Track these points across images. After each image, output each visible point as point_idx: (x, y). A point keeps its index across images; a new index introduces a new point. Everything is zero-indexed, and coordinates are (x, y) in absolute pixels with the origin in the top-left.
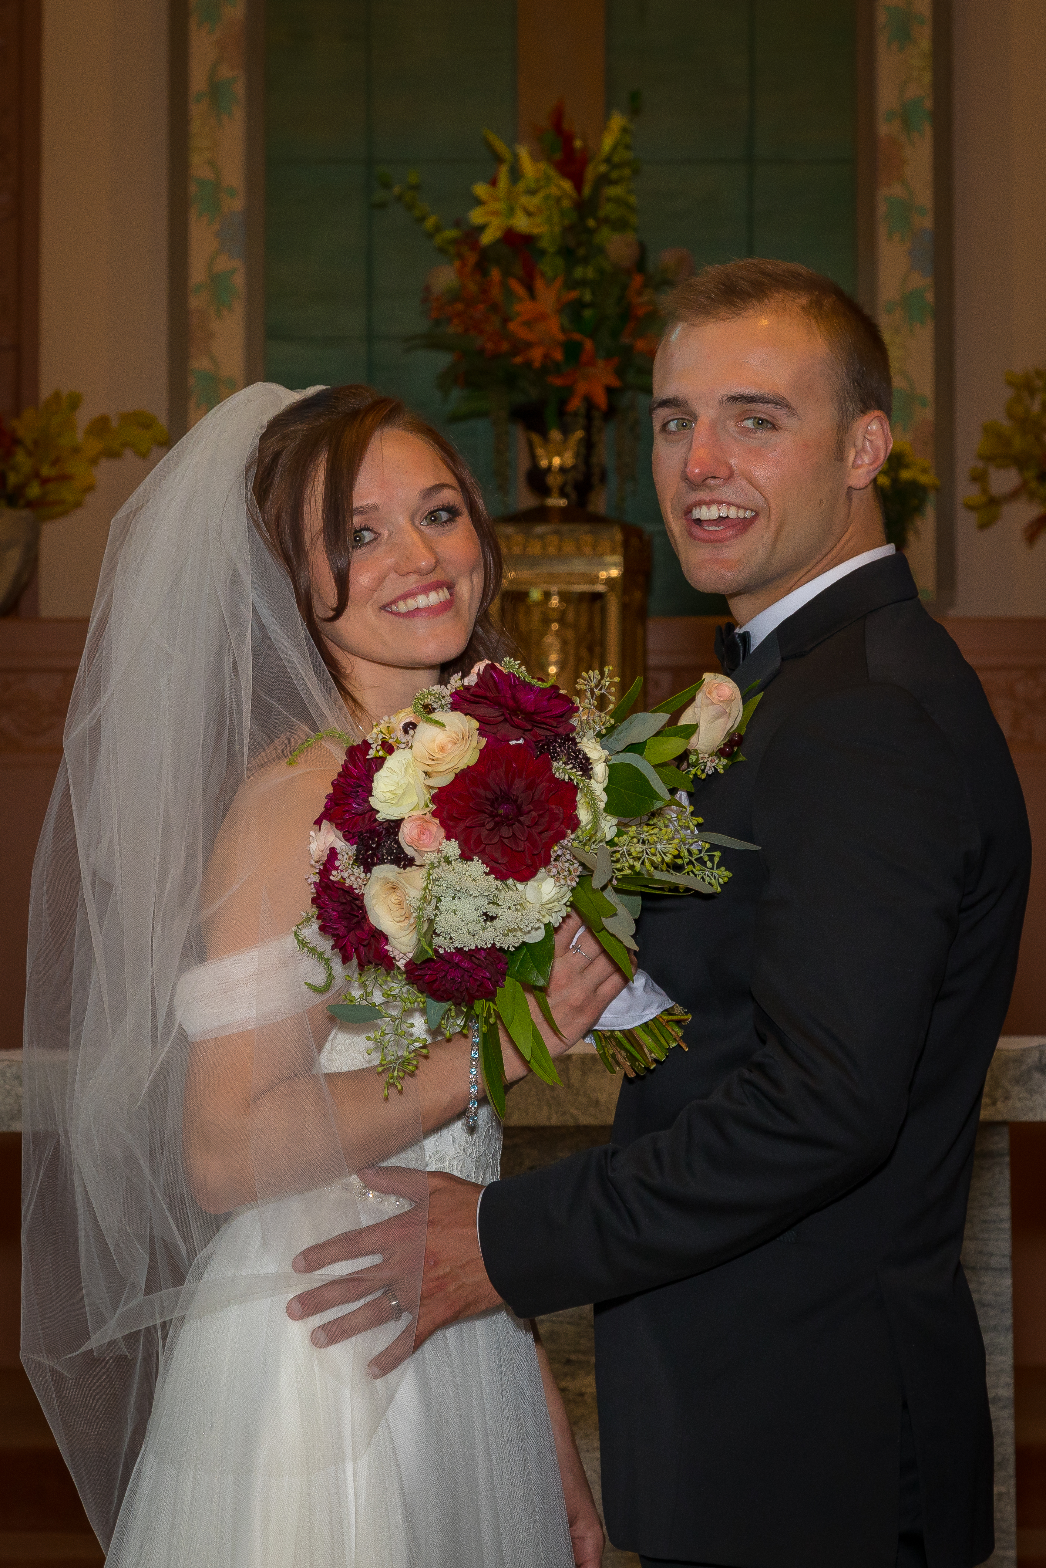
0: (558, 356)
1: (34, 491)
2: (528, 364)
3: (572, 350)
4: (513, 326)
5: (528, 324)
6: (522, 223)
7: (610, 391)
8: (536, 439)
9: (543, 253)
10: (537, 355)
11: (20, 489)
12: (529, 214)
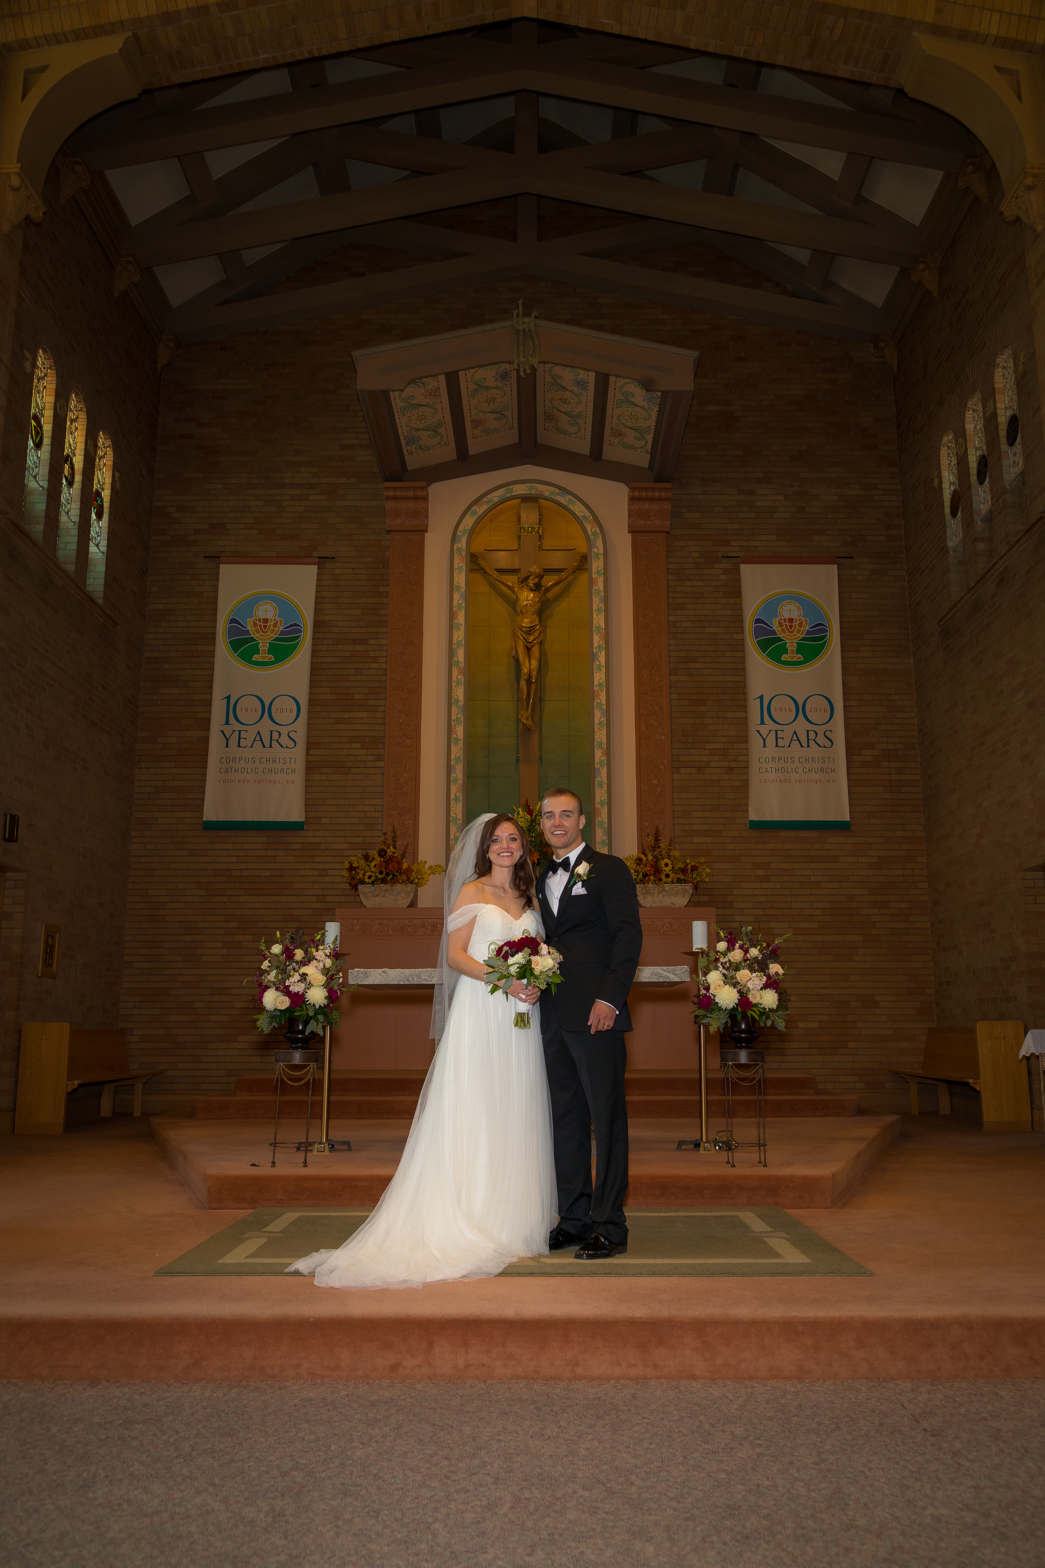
11: (413, 880)
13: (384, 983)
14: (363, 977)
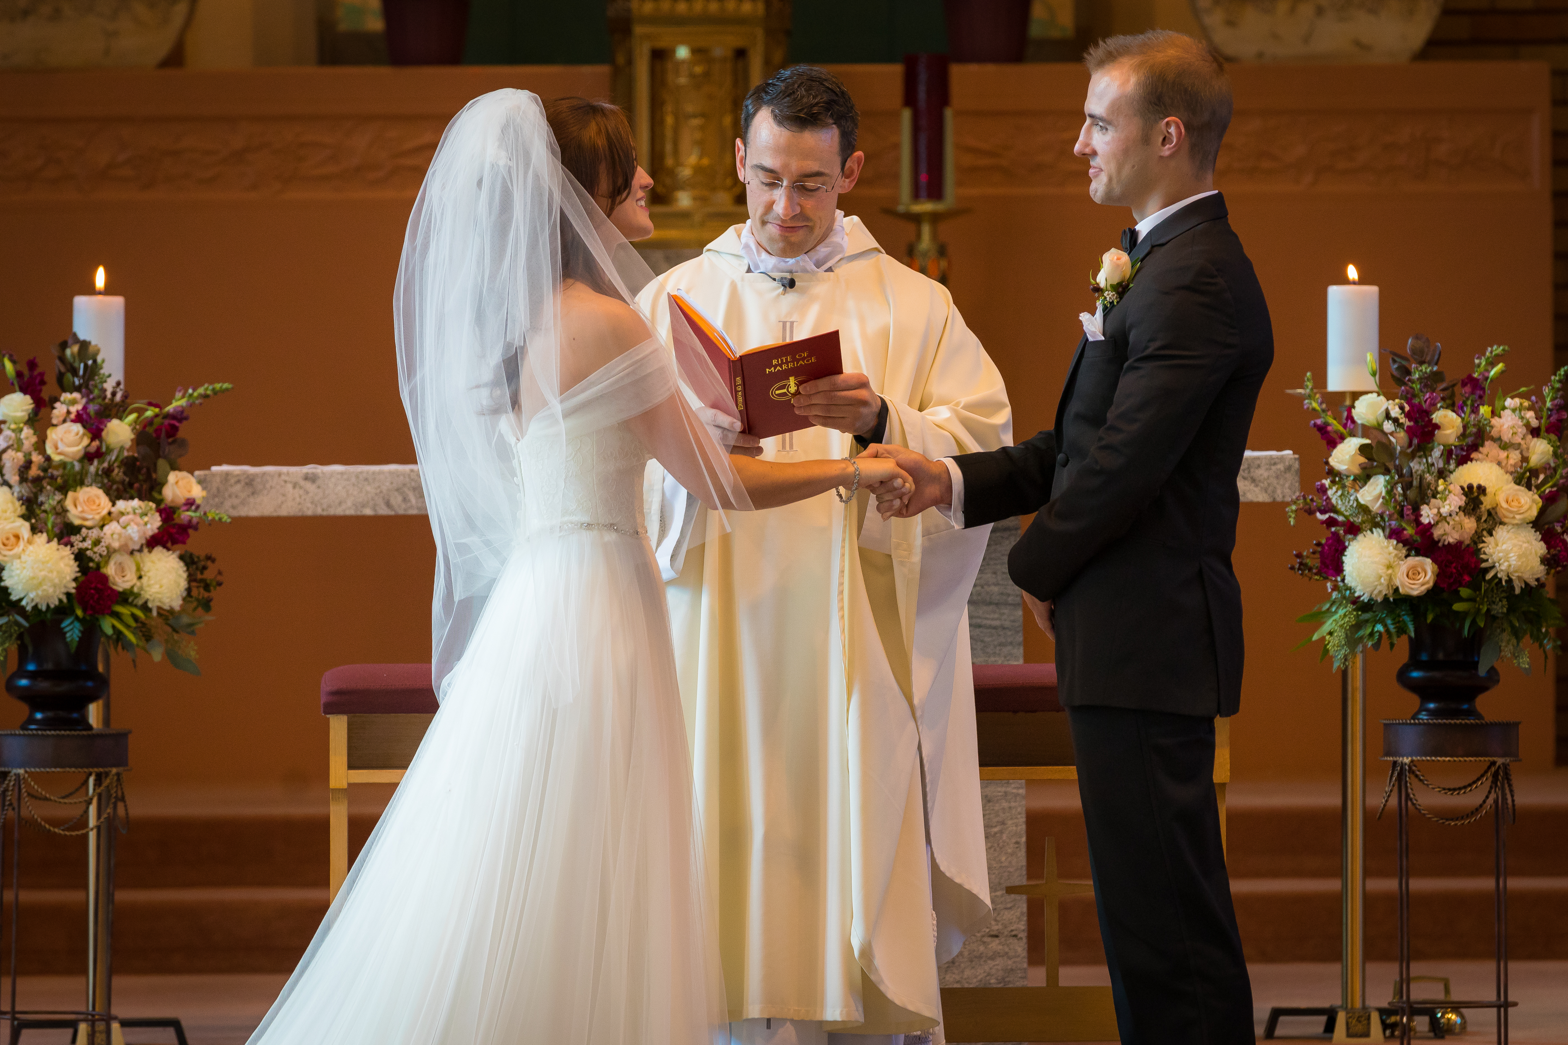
13: (309, 513)
14: (243, 495)
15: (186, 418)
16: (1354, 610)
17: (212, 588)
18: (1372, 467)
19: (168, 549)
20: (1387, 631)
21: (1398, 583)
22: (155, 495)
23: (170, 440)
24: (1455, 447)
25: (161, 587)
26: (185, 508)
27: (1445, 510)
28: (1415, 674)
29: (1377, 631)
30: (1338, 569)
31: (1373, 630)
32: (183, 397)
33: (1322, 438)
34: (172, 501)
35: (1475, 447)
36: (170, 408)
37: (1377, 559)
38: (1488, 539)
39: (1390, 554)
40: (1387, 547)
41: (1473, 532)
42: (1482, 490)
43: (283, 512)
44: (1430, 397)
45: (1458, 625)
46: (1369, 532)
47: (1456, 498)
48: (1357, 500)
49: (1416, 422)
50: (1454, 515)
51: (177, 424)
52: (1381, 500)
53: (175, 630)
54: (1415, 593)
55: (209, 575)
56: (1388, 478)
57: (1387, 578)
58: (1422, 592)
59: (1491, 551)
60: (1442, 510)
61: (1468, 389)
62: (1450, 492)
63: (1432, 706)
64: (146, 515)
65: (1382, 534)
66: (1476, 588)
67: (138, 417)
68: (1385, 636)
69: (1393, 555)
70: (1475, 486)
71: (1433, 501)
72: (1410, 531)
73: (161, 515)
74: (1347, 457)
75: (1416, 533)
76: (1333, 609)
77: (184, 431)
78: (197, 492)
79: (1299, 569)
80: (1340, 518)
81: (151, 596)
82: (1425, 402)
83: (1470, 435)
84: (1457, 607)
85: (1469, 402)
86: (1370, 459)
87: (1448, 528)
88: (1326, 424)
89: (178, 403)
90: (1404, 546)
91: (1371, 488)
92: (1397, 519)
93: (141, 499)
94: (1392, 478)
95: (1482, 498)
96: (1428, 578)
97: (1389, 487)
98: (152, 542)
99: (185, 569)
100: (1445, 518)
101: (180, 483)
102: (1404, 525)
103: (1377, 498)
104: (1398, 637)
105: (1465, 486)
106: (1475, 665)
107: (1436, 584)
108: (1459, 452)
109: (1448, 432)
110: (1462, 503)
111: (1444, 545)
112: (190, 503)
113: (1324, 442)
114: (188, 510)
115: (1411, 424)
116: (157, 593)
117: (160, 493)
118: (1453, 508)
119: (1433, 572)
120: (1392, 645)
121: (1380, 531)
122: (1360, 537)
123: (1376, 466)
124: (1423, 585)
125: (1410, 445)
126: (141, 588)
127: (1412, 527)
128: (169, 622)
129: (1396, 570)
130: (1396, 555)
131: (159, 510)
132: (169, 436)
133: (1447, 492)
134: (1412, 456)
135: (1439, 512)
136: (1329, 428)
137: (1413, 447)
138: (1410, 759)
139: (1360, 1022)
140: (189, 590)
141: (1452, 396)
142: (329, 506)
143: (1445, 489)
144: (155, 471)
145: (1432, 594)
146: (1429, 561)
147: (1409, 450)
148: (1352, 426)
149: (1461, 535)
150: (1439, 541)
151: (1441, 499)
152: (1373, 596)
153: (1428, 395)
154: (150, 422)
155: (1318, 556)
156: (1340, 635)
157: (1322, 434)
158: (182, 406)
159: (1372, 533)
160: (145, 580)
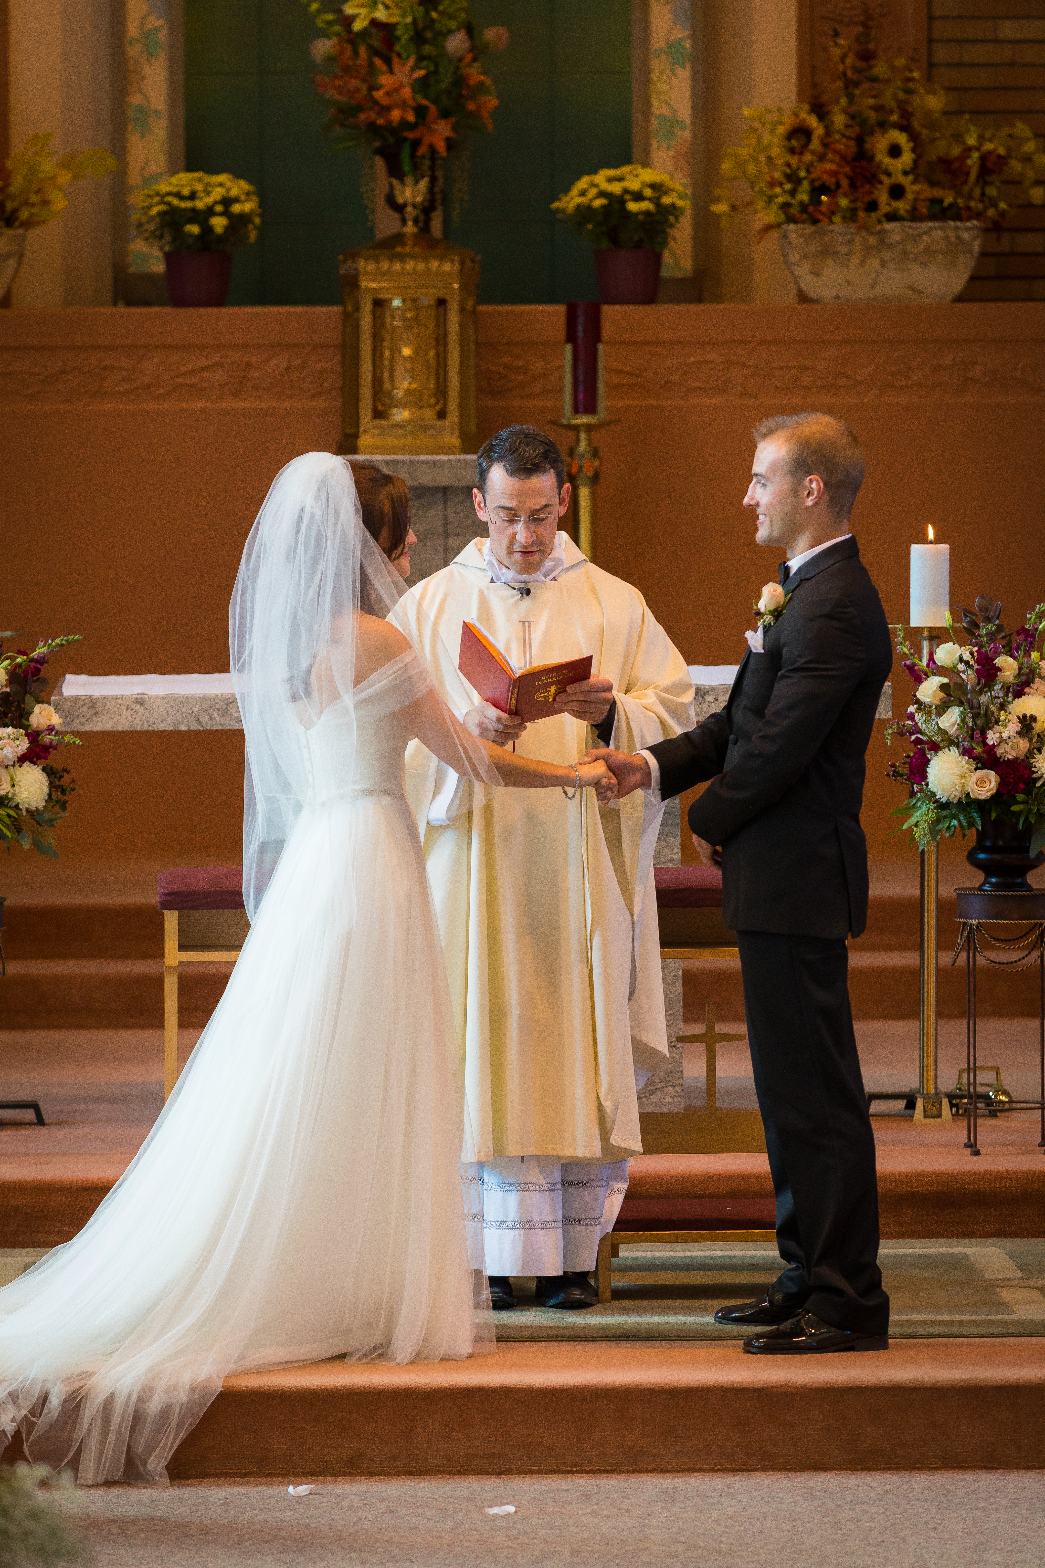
0: (411, 117)
1: (24, 215)
2: (390, 123)
3: (421, 111)
4: (378, 95)
5: (389, 94)
6: (381, 14)
7: (449, 142)
8: (396, 183)
9: (398, 39)
10: (396, 115)
11: (15, 211)
12: (387, 7)
13: (139, 728)
14: (88, 715)
15: (47, 662)
16: (935, 808)
17: (67, 793)
18: (950, 701)
19: (35, 764)
20: (960, 824)
21: (969, 790)
22: (24, 721)
23: (35, 678)
24: (1012, 684)
25: (29, 793)
26: (47, 732)
27: (1005, 735)
28: (981, 856)
29: (954, 825)
30: (924, 776)
31: (950, 824)
32: (44, 646)
33: (910, 675)
34: (37, 727)
35: (1028, 683)
36: (34, 655)
37: (953, 772)
38: (1038, 756)
39: (963, 767)
40: (961, 762)
41: (1027, 750)
42: (1033, 718)
43: (119, 727)
44: (994, 647)
45: (1014, 820)
46: (947, 749)
47: (1014, 725)
48: (937, 724)
49: (983, 666)
50: (1012, 738)
51: (40, 667)
52: (956, 726)
53: (39, 824)
54: (982, 798)
55: (65, 781)
56: (961, 709)
57: (961, 786)
58: (988, 797)
59: (1040, 765)
60: (1003, 735)
61: (1022, 637)
62: (1009, 721)
63: (993, 880)
64: (18, 739)
65: (957, 751)
66: (1028, 793)
67: (10, 664)
68: (958, 829)
69: (966, 768)
70: (1028, 715)
71: (996, 727)
72: (978, 750)
73: (28, 739)
74: (931, 692)
75: (983, 752)
76: (919, 805)
77: (45, 671)
78: (56, 720)
79: (893, 776)
80: (924, 738)
81: (21, 800)
82: (990, 650)
83: (1024, 674)
84: (1014, 808)
85: (1022, 648)
86: (948, 695)
87: (1007, 748)
88: (914, 665)
89: (40, 650)
90: (974, 760)
91: (949, 717)
92: (969, 741)
93: (13, 727)
94: (965, 709)
95: (1034, 725)
96: (992, 786)
97: (962, 716)
98: (22, 759)
99: (47, 779)
100: (1005, 740)
101: (43, 713)
102: (974, 745)
103: (954, 725)
104: (969, 829)
105: (1021, 716)
106: (1027, 850)
107: (998, 790)
108: (1015, 687)
109: (1008, 673)
110: (1019, 729)
111: (1004, 760)
112: (51, 729)
113: (912, 678)
114: (49, 734)
115: (979, 667)
116: (26, 798)
117: (28, 720)
118: (1011, 733)
119: (996, 782)
120: (964, 836)
121: (955, 749)
122: (940, 753)
123: (953, 701)
124: (988, 791)
125: (979, 684)
126: (14, 794)
127: (980, 747)
128: (34, 817)
129: (968, 780)
130: (968, 768)
131: (27, 735)
132: (33, 675)
133: (1007, 721)
134: (981, 692)
135: (1001, 735)
136: (916, 668)
137: (981, 685)
138: (977, 921)
139: (934, 1106)
140: (50, 795)
141: (1010, 642)
142: (154, 723)
143: (1006, 719)
144: (24, 703)
145: (995, 798)
146: (993, 773)
147: (978, 688)
148: (933, 666)
149: (1017, 753)
150: (1001, 757)
151: (1002, 725)
152: (950, 799)
153: (992, 645)
154: (19, 665)
155: (907, 765)
156: (923, 826)
157: (911, 673)
158: (43, 653)
159: (950, 750)
160: (17, 788)
